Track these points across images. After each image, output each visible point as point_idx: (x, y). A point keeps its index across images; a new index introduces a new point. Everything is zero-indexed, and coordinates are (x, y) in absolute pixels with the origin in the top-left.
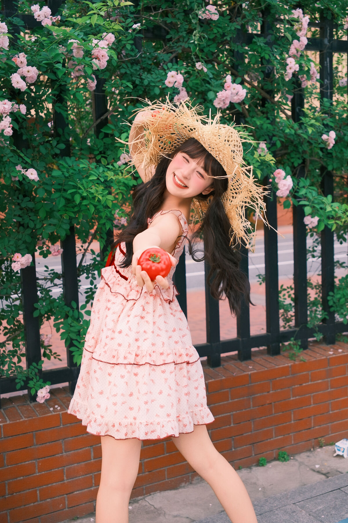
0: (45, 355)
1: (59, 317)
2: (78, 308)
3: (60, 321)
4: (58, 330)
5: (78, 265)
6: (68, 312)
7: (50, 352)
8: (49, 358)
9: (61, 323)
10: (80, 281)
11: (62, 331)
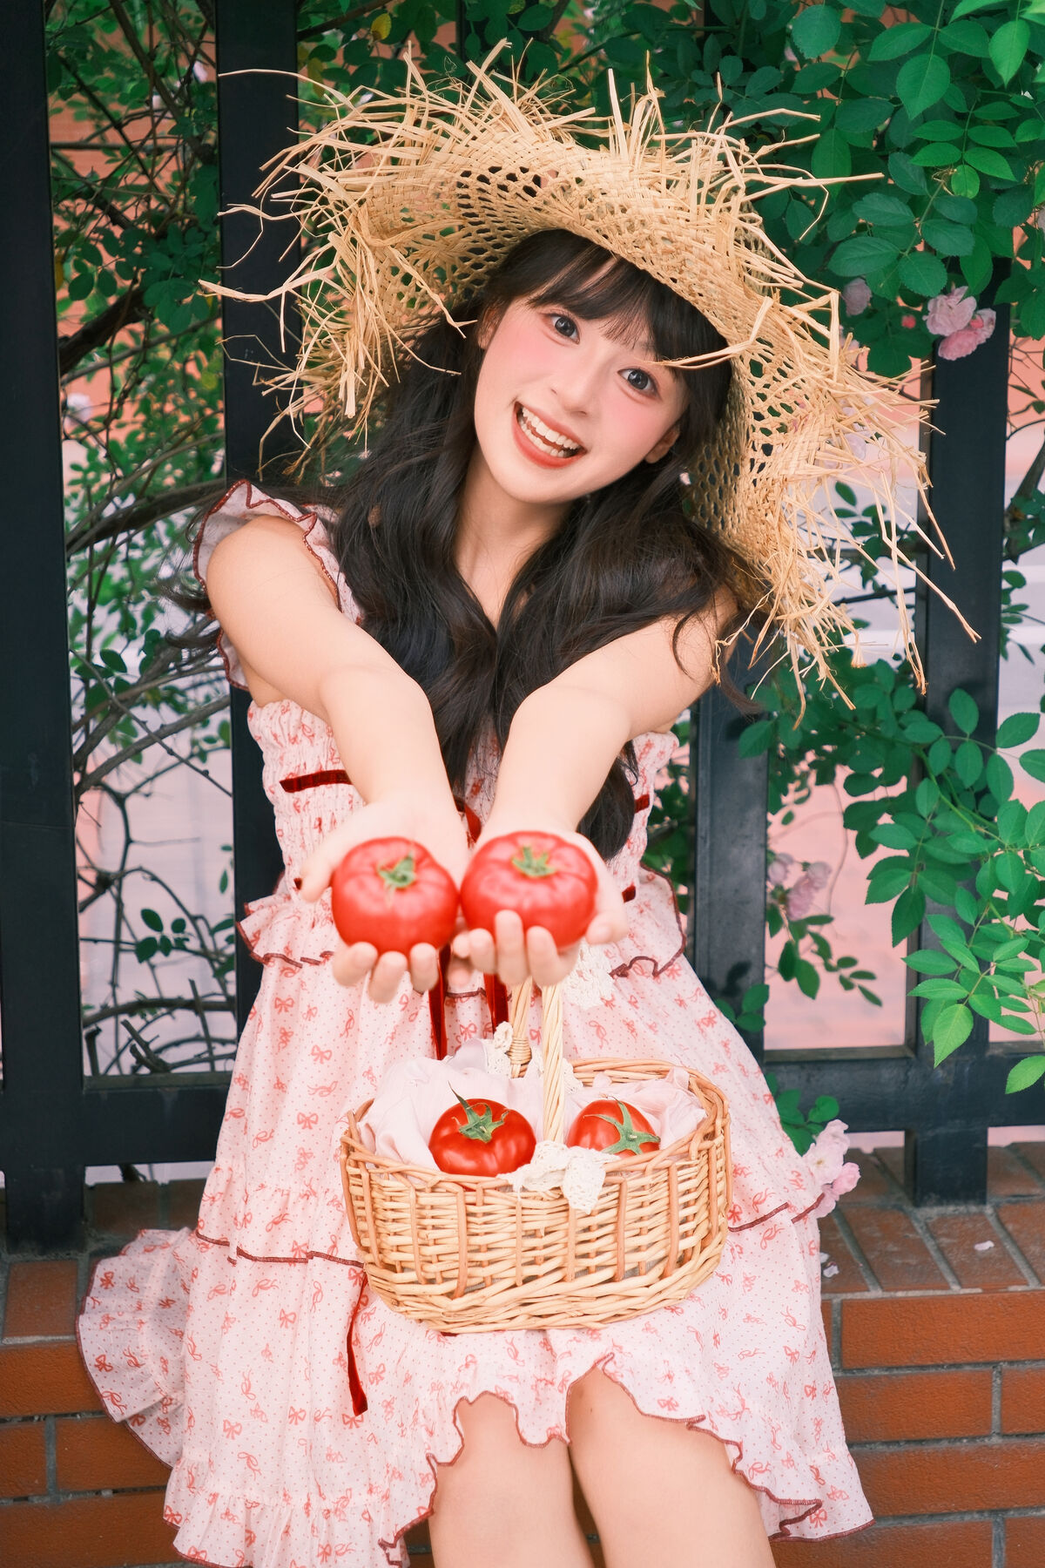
0: (790, 965)
1: (877, 773)
2: (987, 730)
3: (880, 793)
4: (865, 847)
5: (1010, 491)
6: (927, 750)
7: (819, 953)
8: (810, 986)
9: (889, 805)
10: (1018, 581)
11: (883, 852)
